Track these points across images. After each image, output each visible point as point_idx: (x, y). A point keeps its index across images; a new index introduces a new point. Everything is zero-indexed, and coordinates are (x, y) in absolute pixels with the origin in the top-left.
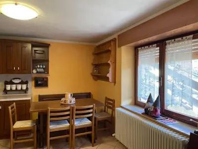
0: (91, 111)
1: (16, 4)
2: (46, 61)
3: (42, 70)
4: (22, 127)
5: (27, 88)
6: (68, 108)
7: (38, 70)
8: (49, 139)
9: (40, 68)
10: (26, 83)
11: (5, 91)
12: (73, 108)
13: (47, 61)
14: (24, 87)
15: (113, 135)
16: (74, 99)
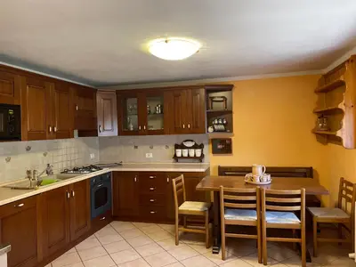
0: (298, 200)
1: (166, 42)
2: (228, 113)
3: (222, 127)
4: (190, 209)
5: (202, 155)
6: (252, 190)
7: (216, 127)
8: (224, 235)
9: (218, 124)
10: (201, 147)
11: (176, 158)
12: (261, 191)
13: (231, 112)
14: (198, 153)
15: (351, 255)
16: (269, 176)
